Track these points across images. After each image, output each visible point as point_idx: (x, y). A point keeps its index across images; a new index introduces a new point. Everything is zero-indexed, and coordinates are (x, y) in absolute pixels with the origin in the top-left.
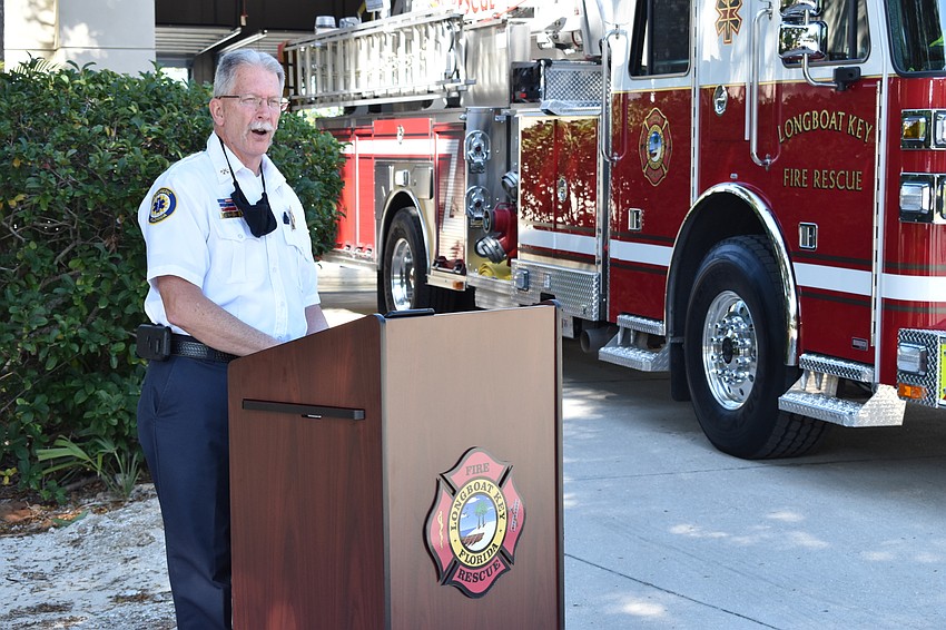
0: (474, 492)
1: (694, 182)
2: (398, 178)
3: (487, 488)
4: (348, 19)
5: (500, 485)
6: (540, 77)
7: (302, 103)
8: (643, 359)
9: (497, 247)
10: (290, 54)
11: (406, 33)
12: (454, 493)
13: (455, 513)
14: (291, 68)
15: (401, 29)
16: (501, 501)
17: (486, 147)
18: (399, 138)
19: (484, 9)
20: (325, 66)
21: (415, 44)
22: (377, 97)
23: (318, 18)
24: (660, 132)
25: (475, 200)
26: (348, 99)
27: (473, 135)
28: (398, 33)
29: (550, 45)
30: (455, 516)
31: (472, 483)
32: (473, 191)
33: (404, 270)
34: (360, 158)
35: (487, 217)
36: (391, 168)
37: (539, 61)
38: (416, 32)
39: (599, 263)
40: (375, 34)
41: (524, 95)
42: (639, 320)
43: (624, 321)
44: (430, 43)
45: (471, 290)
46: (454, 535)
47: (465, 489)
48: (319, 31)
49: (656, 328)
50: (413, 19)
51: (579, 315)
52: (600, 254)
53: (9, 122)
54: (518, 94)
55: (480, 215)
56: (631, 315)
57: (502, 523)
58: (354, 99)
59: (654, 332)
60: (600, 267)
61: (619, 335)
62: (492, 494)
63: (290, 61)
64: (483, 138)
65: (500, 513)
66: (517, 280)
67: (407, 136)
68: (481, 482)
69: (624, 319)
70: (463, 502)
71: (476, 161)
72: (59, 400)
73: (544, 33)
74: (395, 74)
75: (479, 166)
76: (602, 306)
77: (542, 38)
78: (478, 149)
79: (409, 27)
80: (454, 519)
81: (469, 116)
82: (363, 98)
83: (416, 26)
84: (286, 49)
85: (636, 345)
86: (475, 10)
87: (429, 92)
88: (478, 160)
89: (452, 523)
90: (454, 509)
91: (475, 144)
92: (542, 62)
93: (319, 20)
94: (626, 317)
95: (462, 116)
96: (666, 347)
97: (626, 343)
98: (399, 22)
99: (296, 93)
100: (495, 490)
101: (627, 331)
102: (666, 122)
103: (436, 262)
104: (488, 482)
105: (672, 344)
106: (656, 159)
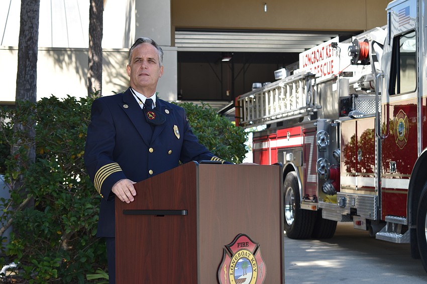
0: (241, 256)
1: (419, 145)
2: (288, 157)
3: (248, 255)
4: (266, 83)
5: (254, 254)
6: (352, 103)
7: (247, 125)
8: (397, 237)
9: (331, 187)
10: (241, 102)
11: (290, 86)
12: (231, 257)
13: (232, 266)
14: (241, 109)
15: (288, 84)
16: (254, 262)
17: (327, 139)
18: (288, 137)
19: (329, 73)
20: (256, 106)
21: (294, 91)
22: (278, 118)
23: (254, 84)
24: (403, 121)
25: (322, 165)
26: (266, 121)
27: (320, 133)
28: (286, 86)
29: (360, 89)
30: (232, 268)
31: (240, 252)
32: (320, 161)
33: (291, 203)
34: (271, 149)
35: (326, 172)
36: (285, 153)
37: (352, 95)
38: (294, 85)
39: (376, 191)
40: (276, 88)
41: (345, 112)
42: (395, 218)
43: (388, 219)
44: (300, 90)
45: (320, 210)
46: (232, 277)
47: (237, 255)
48: (254, 90)
49: (403, 221)
50: (293, 78)
51: (368, 217)
52: (377, 186)
53: (79, 117)
54: (342, 112)
55: (323, 173)
56: (391, 215)
57: (255, 274)
58: (268, 121)
59: (403, 223)
60: (377, 193)
61: (386, 226)
62: (250, 259)
63: (241, 105)
64: (325, 134)
65: (254, 269)
66: (339, 203)
67: (291, 136)
68: (245, 251)
69: (388, 218)
70: (236, 261)
71: (322, 146)
72: (101, 252)
73: (357, 83)
74: (286, 106)
75: (324, 148)
76: (378, 212)
77: (356, 86)
78: (323, 140)
79: (292, 83)
80: (232, 269)
81: (318, 123)
82: (272, 120)
83: (294, 81)
84: (239, 100)
85: (395, 231)
86: (325, 75)
87: (300, 113)
88: (323, 145)
89: (231, 272)
90: (232, 264)
91: (321, 138)
92: (353, 96)
93: (254, 85)
94: (389, 217)
95: (315, 124)
96: (409, 231)
97: (390, 231)
98: (287, 80)
99: (243, 120)
100: (251, 257)
101: (390, 224)
102: (406, 116)
103: (304, 197)
104: (248, 252)
105: (411, 229)
106: (401, 135)
